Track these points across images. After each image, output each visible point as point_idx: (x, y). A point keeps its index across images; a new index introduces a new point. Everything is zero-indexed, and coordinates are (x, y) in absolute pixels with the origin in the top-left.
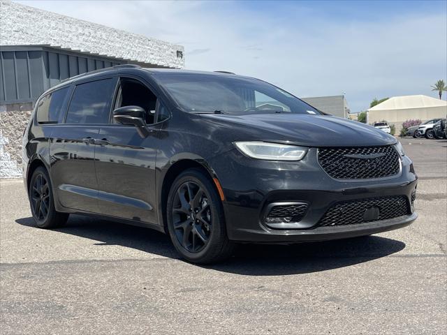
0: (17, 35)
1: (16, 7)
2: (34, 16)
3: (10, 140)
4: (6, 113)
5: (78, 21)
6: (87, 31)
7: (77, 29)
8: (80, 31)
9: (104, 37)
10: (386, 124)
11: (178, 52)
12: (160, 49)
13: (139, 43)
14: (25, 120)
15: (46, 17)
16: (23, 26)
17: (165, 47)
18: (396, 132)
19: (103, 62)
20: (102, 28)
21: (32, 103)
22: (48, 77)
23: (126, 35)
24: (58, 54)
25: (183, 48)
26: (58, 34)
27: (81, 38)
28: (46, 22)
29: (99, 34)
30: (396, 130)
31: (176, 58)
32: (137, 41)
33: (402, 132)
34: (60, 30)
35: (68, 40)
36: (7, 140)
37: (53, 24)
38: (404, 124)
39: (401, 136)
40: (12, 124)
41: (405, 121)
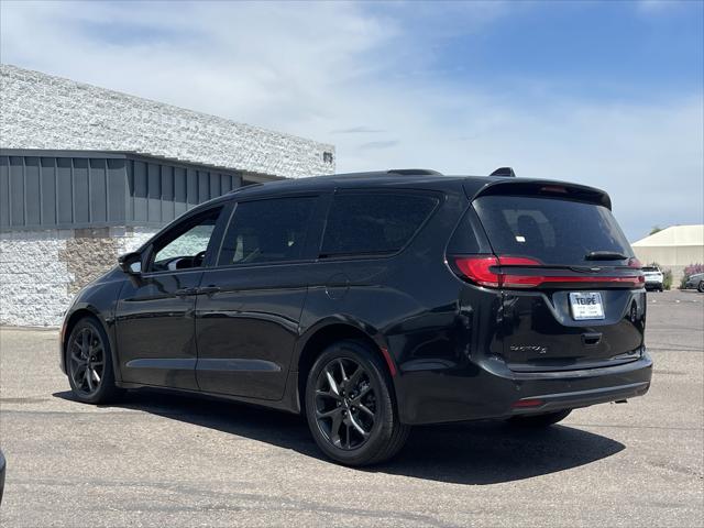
0: (94, 130)
1: (95, 92)
2: (119, 105)
3: (76, 277)
4: (73, 240)
5: (181, 111)
6: (192, 125)
7: (179, 122)
8: (184, 124)
9: (217, 133)
10: (656, 269)
11: (325, 154)
12: (299, 150)
13: (268, 141)
14: (98, 250)
15: (136, 106)
16: (104, 117)
17: (306, 147)
18: (674, 282)
19: (209, 174)
20: (214, 120)
21: (108, 228)
22: (132, 195)
23: (250, 131)
24: (147, 164)
25: (333, 147)
26: (152, 130)
27: (184, 135)
28: (135, 112)
29: (209, 128)
30: (674, 278)
31: (322, 163)
32: (265, 138)
33: (684, 283)
34: (155, 123)
35: (165, 136)
36: (73, 277)
37: (145, 115)
38: (686, 269)
39: (681, 288)
40: (80, 256)
41: (687, 264)
